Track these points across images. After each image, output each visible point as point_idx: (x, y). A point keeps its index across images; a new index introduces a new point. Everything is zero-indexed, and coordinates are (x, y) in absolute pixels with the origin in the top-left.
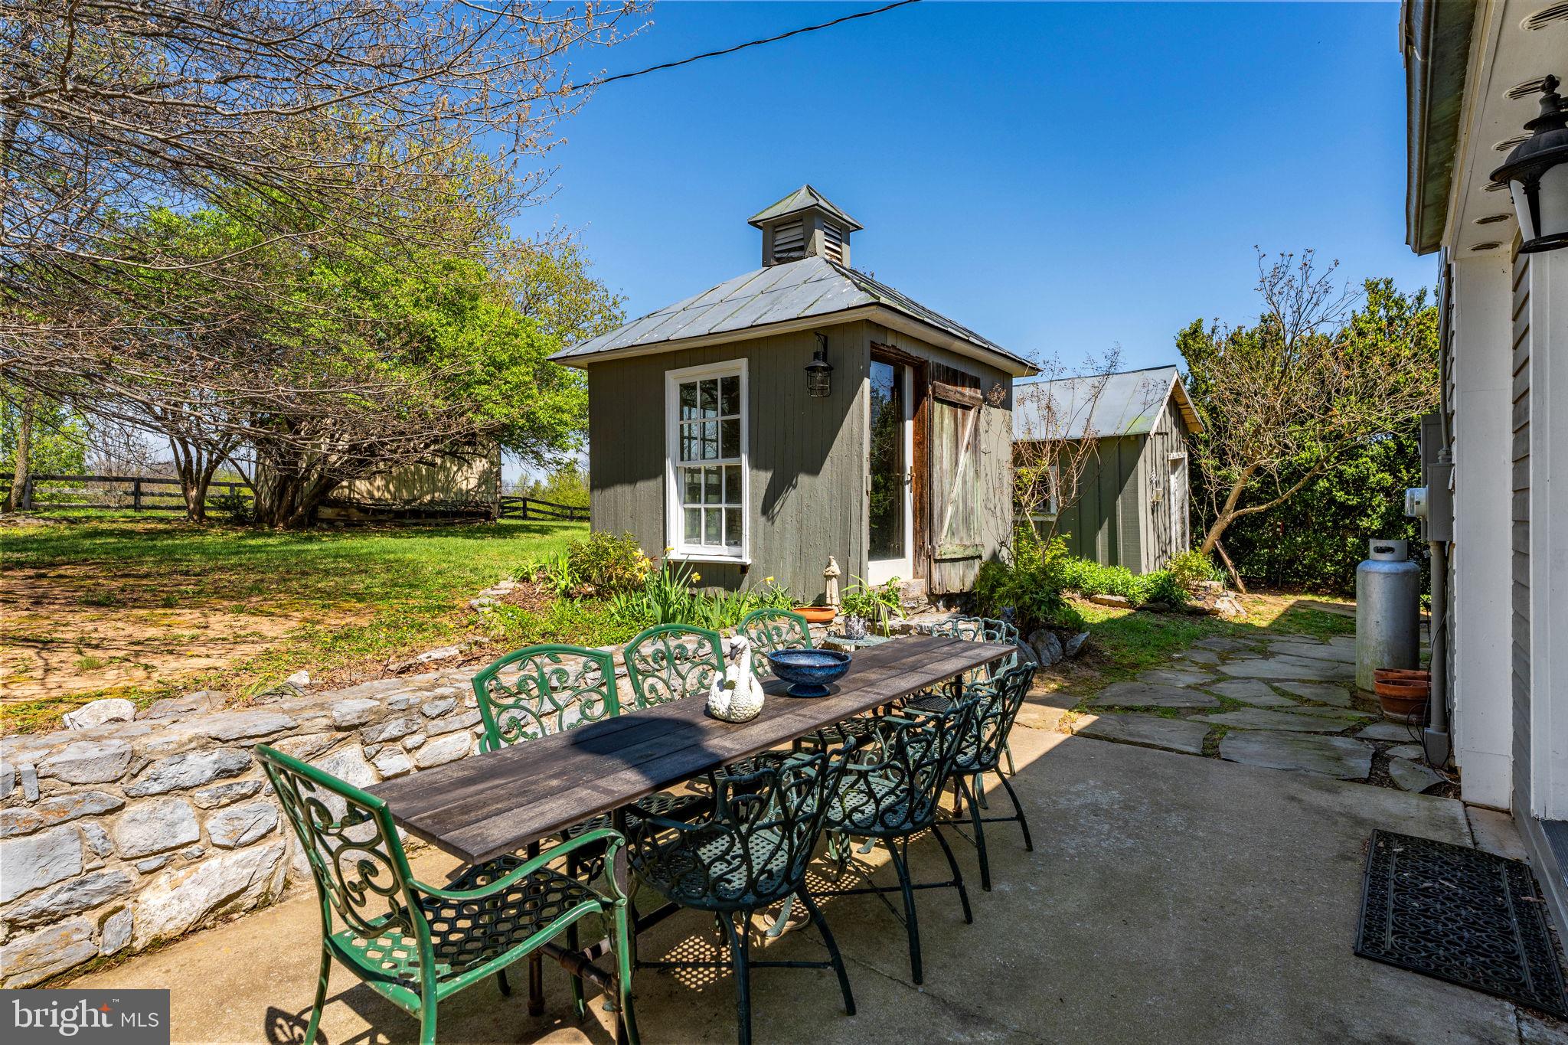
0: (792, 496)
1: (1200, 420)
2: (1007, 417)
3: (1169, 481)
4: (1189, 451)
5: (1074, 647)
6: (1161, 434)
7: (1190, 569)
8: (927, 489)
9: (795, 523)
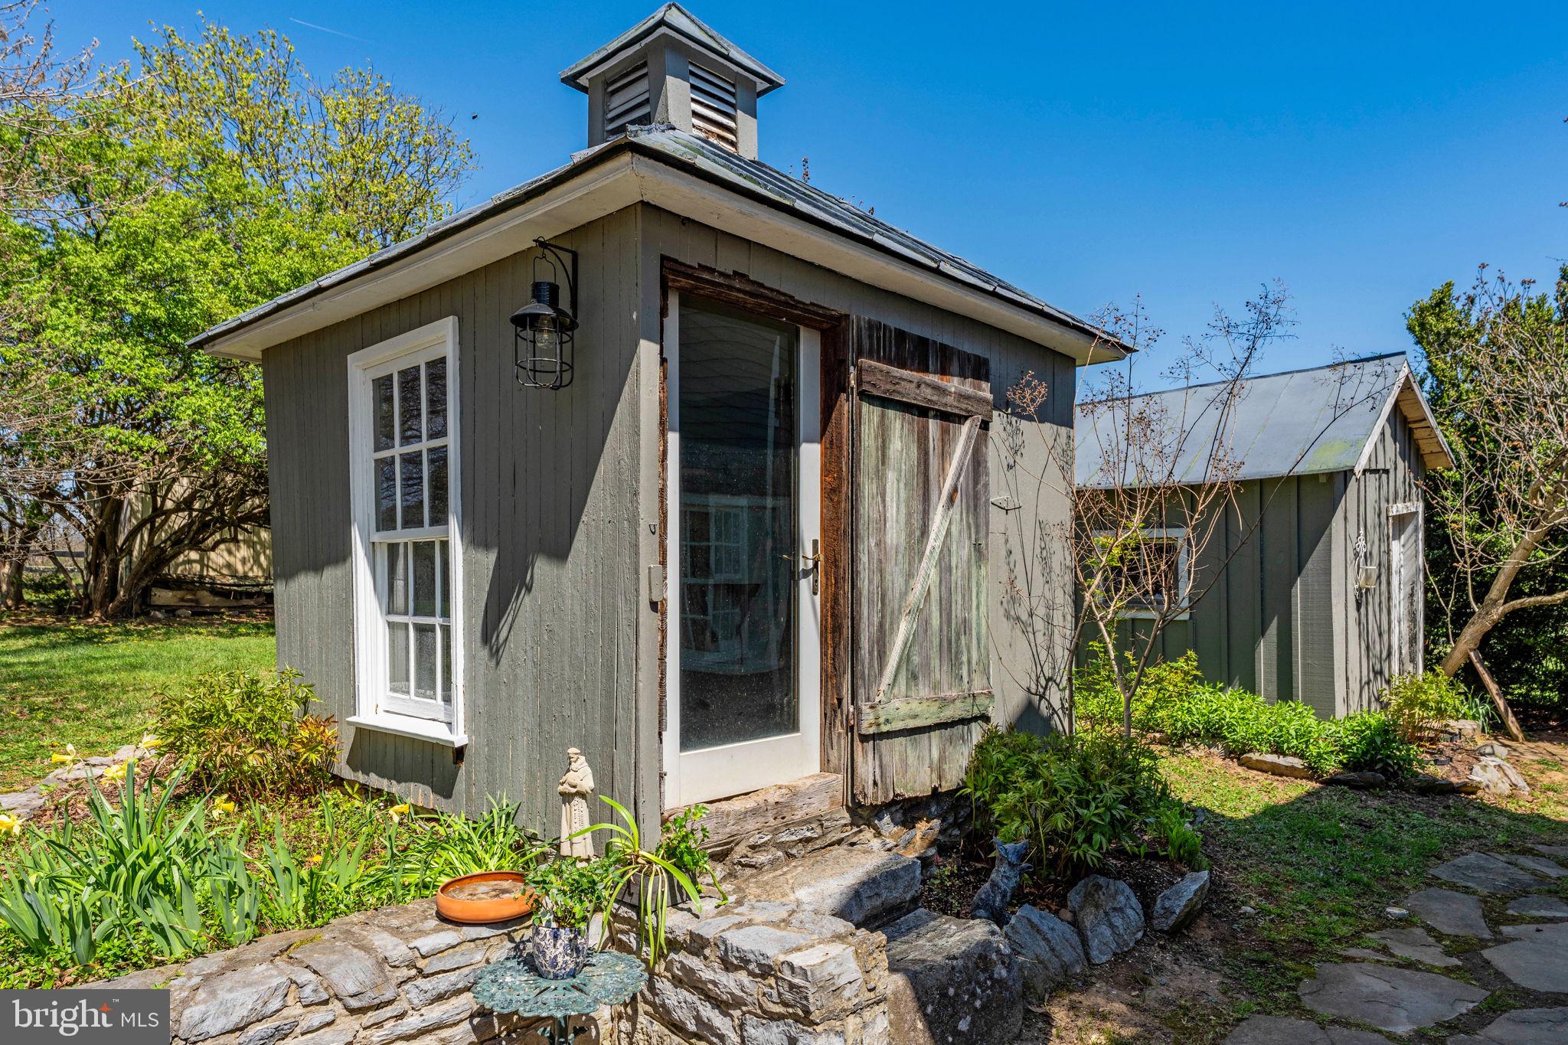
0: (526, 605)
1: (1446, 448)
2: (1063, 440)
3: (1389, 552)
4: (1426, 500)
5: (1169, 911)
6: (1376, 471)
7: (1424, 705)
8: (848, 587)
9: (530, 664)
